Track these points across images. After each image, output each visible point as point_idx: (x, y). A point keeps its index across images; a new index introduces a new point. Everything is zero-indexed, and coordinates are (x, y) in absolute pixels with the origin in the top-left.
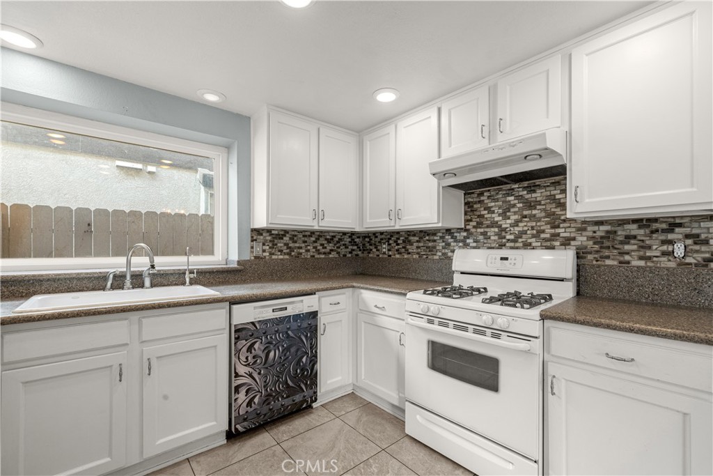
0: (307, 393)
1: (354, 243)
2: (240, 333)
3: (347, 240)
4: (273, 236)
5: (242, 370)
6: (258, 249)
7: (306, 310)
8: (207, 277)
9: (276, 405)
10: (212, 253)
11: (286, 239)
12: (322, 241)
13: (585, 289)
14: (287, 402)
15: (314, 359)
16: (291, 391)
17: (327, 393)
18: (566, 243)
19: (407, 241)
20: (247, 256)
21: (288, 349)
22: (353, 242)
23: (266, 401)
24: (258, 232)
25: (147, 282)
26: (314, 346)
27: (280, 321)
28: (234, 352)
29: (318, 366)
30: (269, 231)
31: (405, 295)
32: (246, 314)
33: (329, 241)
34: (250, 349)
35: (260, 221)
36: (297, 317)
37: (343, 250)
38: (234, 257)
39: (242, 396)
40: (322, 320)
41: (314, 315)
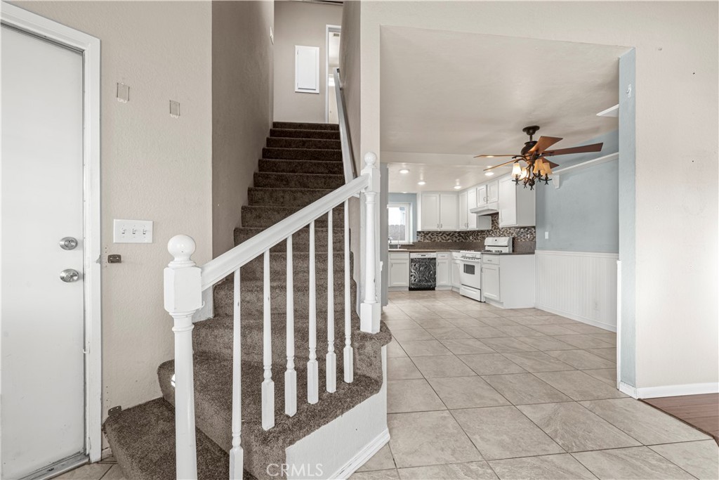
0: (433, 284)
1: (461, 236)
2: (412, 260)
3: (457, 235)
4: (425, 234)
5: (413, 271)
6: (419, 238)
7: (432, 257)
8: (403, 246)
9: (424, 283)
10: (404, 240)
11: (430, 235)
12: (445, 235)
13: (515, 250)
14: (426, 284)
15: (435, 273)
16: (427, 281)
17: (440, 286)
18: (510, 234)
19: (477, 235)
20: (416, 241)
21: (426, 268)
22: (460, 236)
23: (420, 281)
24: (419, 232)
26: (435, 269)
27: (424, 259)
28: (411, 266)
29: (436, 276)
30: (423, 232)
31: (460, 252)
32: (414, 256)
33: (448, 235)
34: (415, 265)
35: (419, 230)
36: (429, 259)
37: (454, 239)
38: (411, 241)
39: (412, 278)
40: (438, 261)
41: (435, 259)
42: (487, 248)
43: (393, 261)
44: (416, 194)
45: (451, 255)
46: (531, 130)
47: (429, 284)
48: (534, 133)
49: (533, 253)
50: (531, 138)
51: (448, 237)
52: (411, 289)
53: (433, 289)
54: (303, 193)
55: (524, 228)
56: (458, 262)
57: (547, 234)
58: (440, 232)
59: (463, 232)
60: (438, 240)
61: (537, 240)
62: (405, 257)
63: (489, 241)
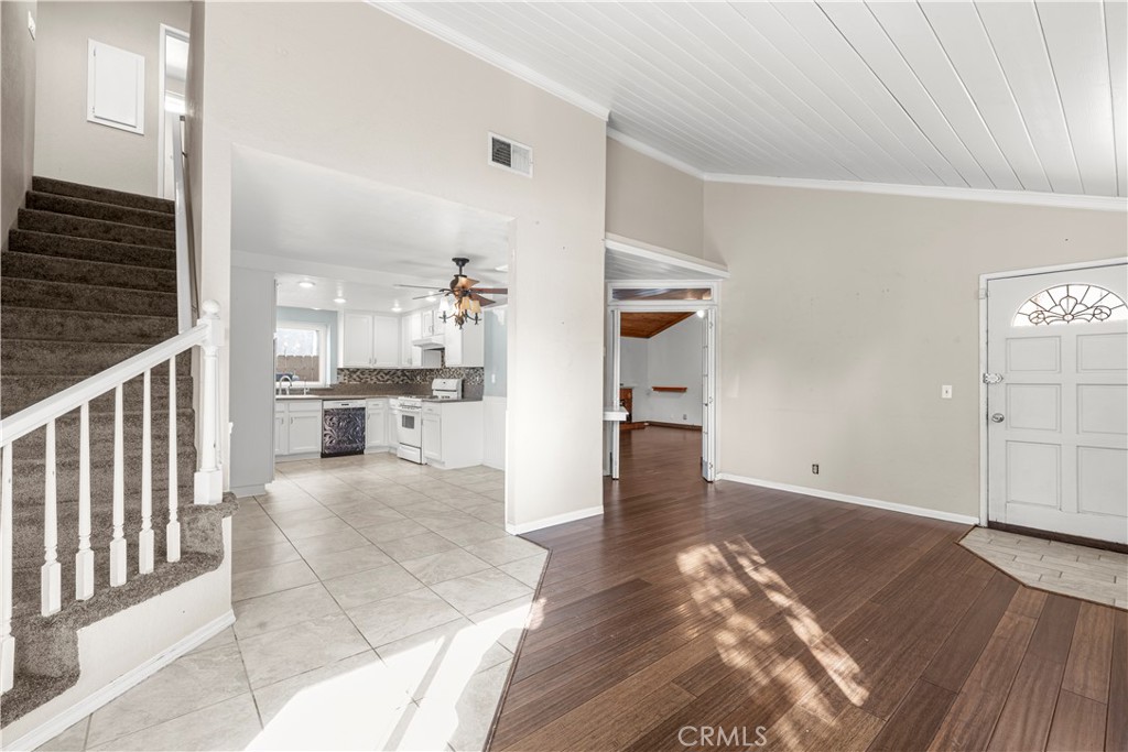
0: (359, 444)
2: (326, 412)
3: (399, 373)
4: (351, 372)
5: (327, 428)
6: (341, 378)
7: (359, 406)
8: (312, 391)
9: (345, 446)
10: (316, 379)
11: (358, 373)
12: (382, 374)
14: (349, 446)
15: (363, 429)
16: (351, 442)
17: (371, 448)
18: (459, 376)
20: (335, 382)
21: (349, 422)
23: (339, 442)
24: (342, 370)
25: (288, 392)
26: (363, 423)
27: (346, 409)
28: (324, 420)
29: (366, 433)
30: (348, 369)
31: (398, 398)
32: (329, 405)
33: (386, 374)
34: (331, 419)
35: (341, 366)
36: (353, 409)
37: (396, 379)
38: (329, 383)
39: (327, 438)
40: (367, 412)
41: (364, 409)
42: (435, 393)
43: (292, 415)
44: (336, 312)
45: (388, 403)
46: (461, 262)
47: (354, 445)
48: (463, 265)
49: (481, 399)
50: (461, 270)
51: (386, 378)
52: (324, 455)
53: (361, 452)
54: (105, 320)
55: (473, 368)
56: (396, 412)
57: (493, 376)
58: (375, 370)
59: (408, 371)
60: (372, 380)
61: (485, 383)
62: (316, 408)
63: (437, 383)
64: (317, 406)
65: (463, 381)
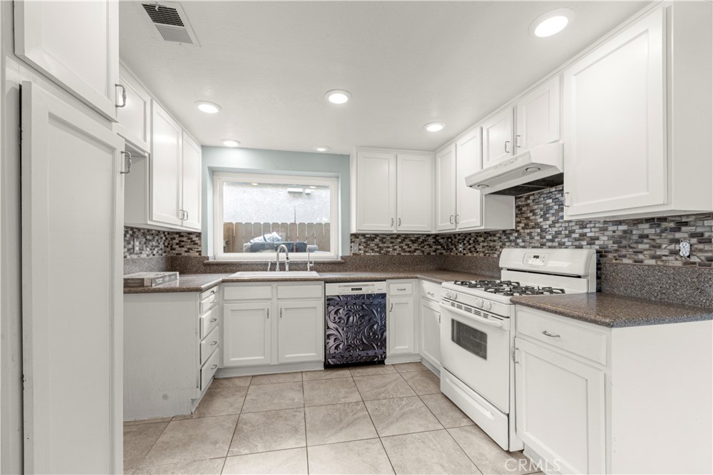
0: (379, 351)
1: (440, 244)
2: (329, 301)
3: (431, 241)
4: (367, 239)
5: (331, 325)
6: (355, 248)
7: (376, 292)
9: (359, 353)
11: (377, 240)
12: (407, 241)
13: (606, 287)
14: (363, 354)
15: (383, 328)
16: (366, 347)
17: (395, 356)
18: (592, 241)
19: (476, 242)
20: (348, 253)
21: (363, 317)
22: (437, 242)
23: (348, 348)
24: (355, 236)
25: (287, 268)
26: (384, 319)
27: (358, 297)
28: (327, 313)
29: (387, 334)
30: (364, 235)
31: (441, 283)
32: (335, 290)
33: (413, 242)
34: (336, 313)
35: (354, 231)
36: (369, 296)
37: (427, 249)
38: (339, 253)
39: (331, 342)
40: (390, 301)
41: (383, 296)
42: (505, 276)
43: (283, 304)
44: (349, 156)
45: (420, 288)
47: (371, 353)
51: (414, 246)
52: (328, 366)
53: (381, 363)
56: (434, 305)
58: (399, 236)
59: (443, 236)
60: (395, 250)
62: (313, 297)
63: (511, 257)
64: (317, 291)
65: (601, 254)
